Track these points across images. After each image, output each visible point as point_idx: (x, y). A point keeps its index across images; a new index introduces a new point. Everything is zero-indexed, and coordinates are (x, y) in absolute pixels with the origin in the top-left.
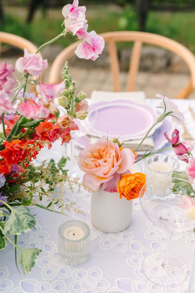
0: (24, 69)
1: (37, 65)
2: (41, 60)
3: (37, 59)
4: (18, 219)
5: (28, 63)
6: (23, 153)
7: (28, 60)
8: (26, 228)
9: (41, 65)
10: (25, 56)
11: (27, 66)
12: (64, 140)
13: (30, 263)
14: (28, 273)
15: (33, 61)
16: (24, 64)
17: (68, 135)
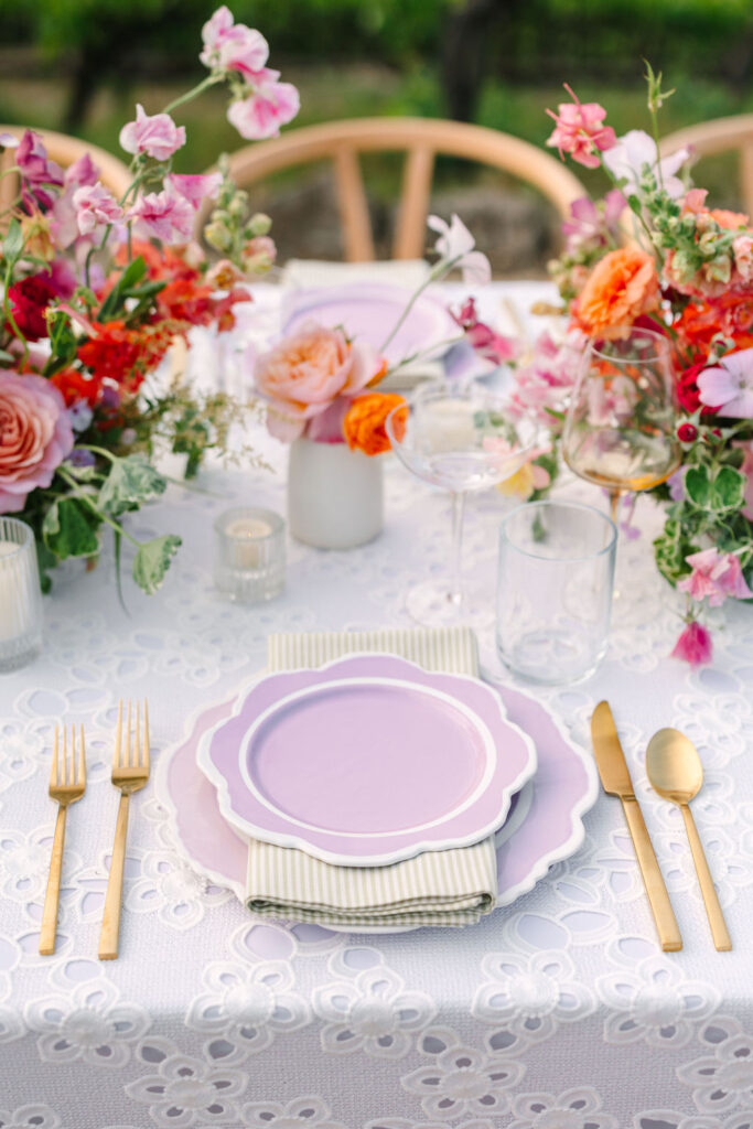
0: (139, 144)
1: (165, 135)
2: (172, 126)
3: (165, 126)
4: (129, 476)
5: (146, 133)
6: (130, 349)
7: (145, 130)
8: (148, 491)
9: (174, 137)
10: (138, 119)
11: (145, 139)
12: (221, 327)
13: (161, 561)
14: (156, 588)
15: (156, 129)
16: (139, 136)
17: (229, 313)
